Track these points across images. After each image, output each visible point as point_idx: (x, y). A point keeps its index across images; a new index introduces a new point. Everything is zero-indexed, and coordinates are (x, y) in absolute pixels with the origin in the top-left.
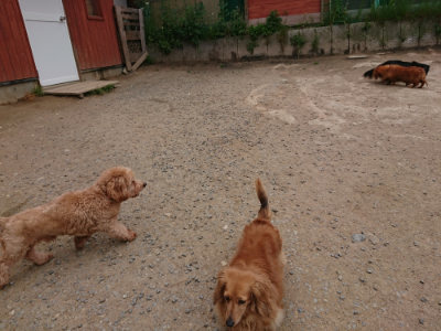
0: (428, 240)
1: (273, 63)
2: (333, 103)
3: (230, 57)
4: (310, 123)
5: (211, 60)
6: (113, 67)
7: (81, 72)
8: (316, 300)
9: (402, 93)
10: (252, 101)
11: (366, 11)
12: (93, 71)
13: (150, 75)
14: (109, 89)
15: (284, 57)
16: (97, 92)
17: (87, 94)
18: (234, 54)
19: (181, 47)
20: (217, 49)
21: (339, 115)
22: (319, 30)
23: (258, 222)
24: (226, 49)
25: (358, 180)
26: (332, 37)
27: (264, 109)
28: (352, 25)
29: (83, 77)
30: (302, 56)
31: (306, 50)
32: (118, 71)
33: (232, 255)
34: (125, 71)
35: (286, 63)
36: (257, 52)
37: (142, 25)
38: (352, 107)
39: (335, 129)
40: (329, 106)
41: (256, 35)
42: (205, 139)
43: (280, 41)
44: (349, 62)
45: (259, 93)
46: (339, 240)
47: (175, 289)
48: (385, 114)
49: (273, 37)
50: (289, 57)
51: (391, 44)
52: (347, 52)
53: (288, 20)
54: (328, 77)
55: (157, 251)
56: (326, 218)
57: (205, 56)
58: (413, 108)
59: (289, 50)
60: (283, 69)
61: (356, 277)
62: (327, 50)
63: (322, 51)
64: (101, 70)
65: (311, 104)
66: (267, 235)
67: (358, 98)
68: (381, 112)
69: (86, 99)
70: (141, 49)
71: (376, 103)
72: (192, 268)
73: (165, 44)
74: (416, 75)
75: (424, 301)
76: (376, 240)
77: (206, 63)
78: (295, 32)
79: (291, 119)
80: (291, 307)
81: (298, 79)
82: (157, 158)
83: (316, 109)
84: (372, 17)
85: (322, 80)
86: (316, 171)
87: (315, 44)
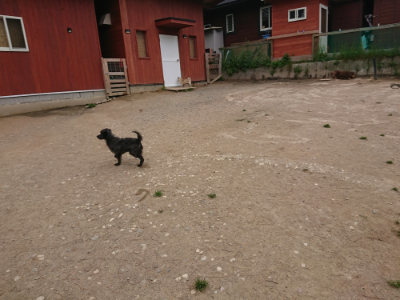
3: (260, 78)
11: (338, 54)
15: (289, 78)
18: (263, 76)
19: (238, 72)
20: (255, 73)
22: (310, 64)
24: (260, 73)
30: (301, 79)
31: (302, 75)
36: (275, 75)
37: (220, 61)
41: (276, 67)
43: (288, 70)
49: (285, 68)
50: (292, 79)
52: (324, 77)
53: (293, 59)
57: (248, 78)
59: (292, 75)
62: (313, 76)
63: (311, 76)
69: (179, 92)
73: (230, 71)
78: (297, 65)
84: (342, 57)
87: (307, 72)
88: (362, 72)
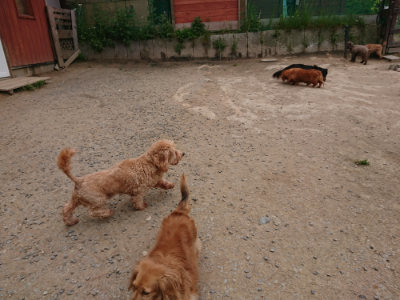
0: (321, 219)
1: (198, 64)
2: (248, 101)
3: (159, 57)
4: (228, 118)
5: (143, 59)
6: (45, 64)
7: (12, 68)
8: (226, 281)
9: (304, 92)
10: (178, 98)
11: (276, 20)
12: (24, 68)
13: (82, 71)
14: (39, 85)
15: (208, 58)
16: (27, 88)
17: (17, 90)
18: (163, 55)
19: (113, 46)
20: (147, 49)
21: (252, 111)
22: (237, 35)
23: (175, 214)
24: (157, 49)
25: (266, 169)
26: (248, 43)
27: (189, 105)
28: (264, 32)
29: (14, 73)
30: (223, 59)
31: (226, 53)
32: (50, 68)
33: (153, 245)
34: (57, 67)
35: (209, 64)
36: (184, 53)
37: (74, 24)
38: (263, 105)
39: (249, 124)
40: (244, 104)
41: (182, 38)
42: (133, 134)
43: (204, 45)
44: (262, 65)
45: (185, 90)
46: (248, 224)
47: (96, 283)
48: (289, 110)
49: (199, 41)
50: (213, 59)
51: (297, 49)
52: (260, 56)
53: (211, 26)
54: (245, 78)
55: (80, 246)
56: (238, 204)
57: (136, 55)
58: (313, 105)
59: (212, 53)
60: (207, 69)
61: (261, 257)
62: (244, 54)
63: (240, 54)
64: (33, 67)
65: (229, 101)
66: (183, 226)
67: (268, 96)
68: (286, 109)
69: (16, 95)
70: (73, 47)
71: (282, 101)
72: (115, 261)
73: (97, 43)
74: (315, 76)
75: (316, 274)
76: (278, 222)
77: (137, 62)
78: (217, 36)
79: (212, 116)
80: (204, 289)
81: (220, 79)
82: (84, 154)
83: (234, 107)
84: (281, 26)
85: (239, 80)
86: (231, 161)
87: (234, 48)
88: (311, 47)
